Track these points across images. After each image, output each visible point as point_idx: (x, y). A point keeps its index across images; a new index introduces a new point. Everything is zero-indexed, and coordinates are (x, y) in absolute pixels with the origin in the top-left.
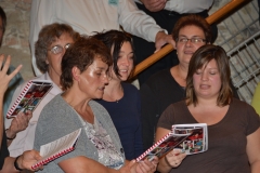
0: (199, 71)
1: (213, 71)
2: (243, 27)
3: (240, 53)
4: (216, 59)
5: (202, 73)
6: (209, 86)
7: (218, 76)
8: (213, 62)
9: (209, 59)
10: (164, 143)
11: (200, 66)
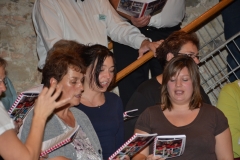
0: (173, 78)
1: (185, 78)
2: (209, 39)
3: (207, 63)
4: (188, 67)
5: (176, 80)
6: (183, 92)
7: (190, 82)
8: (185, 69)
9: (181, 67)
10: (132, 143)
11: (174, 74)
